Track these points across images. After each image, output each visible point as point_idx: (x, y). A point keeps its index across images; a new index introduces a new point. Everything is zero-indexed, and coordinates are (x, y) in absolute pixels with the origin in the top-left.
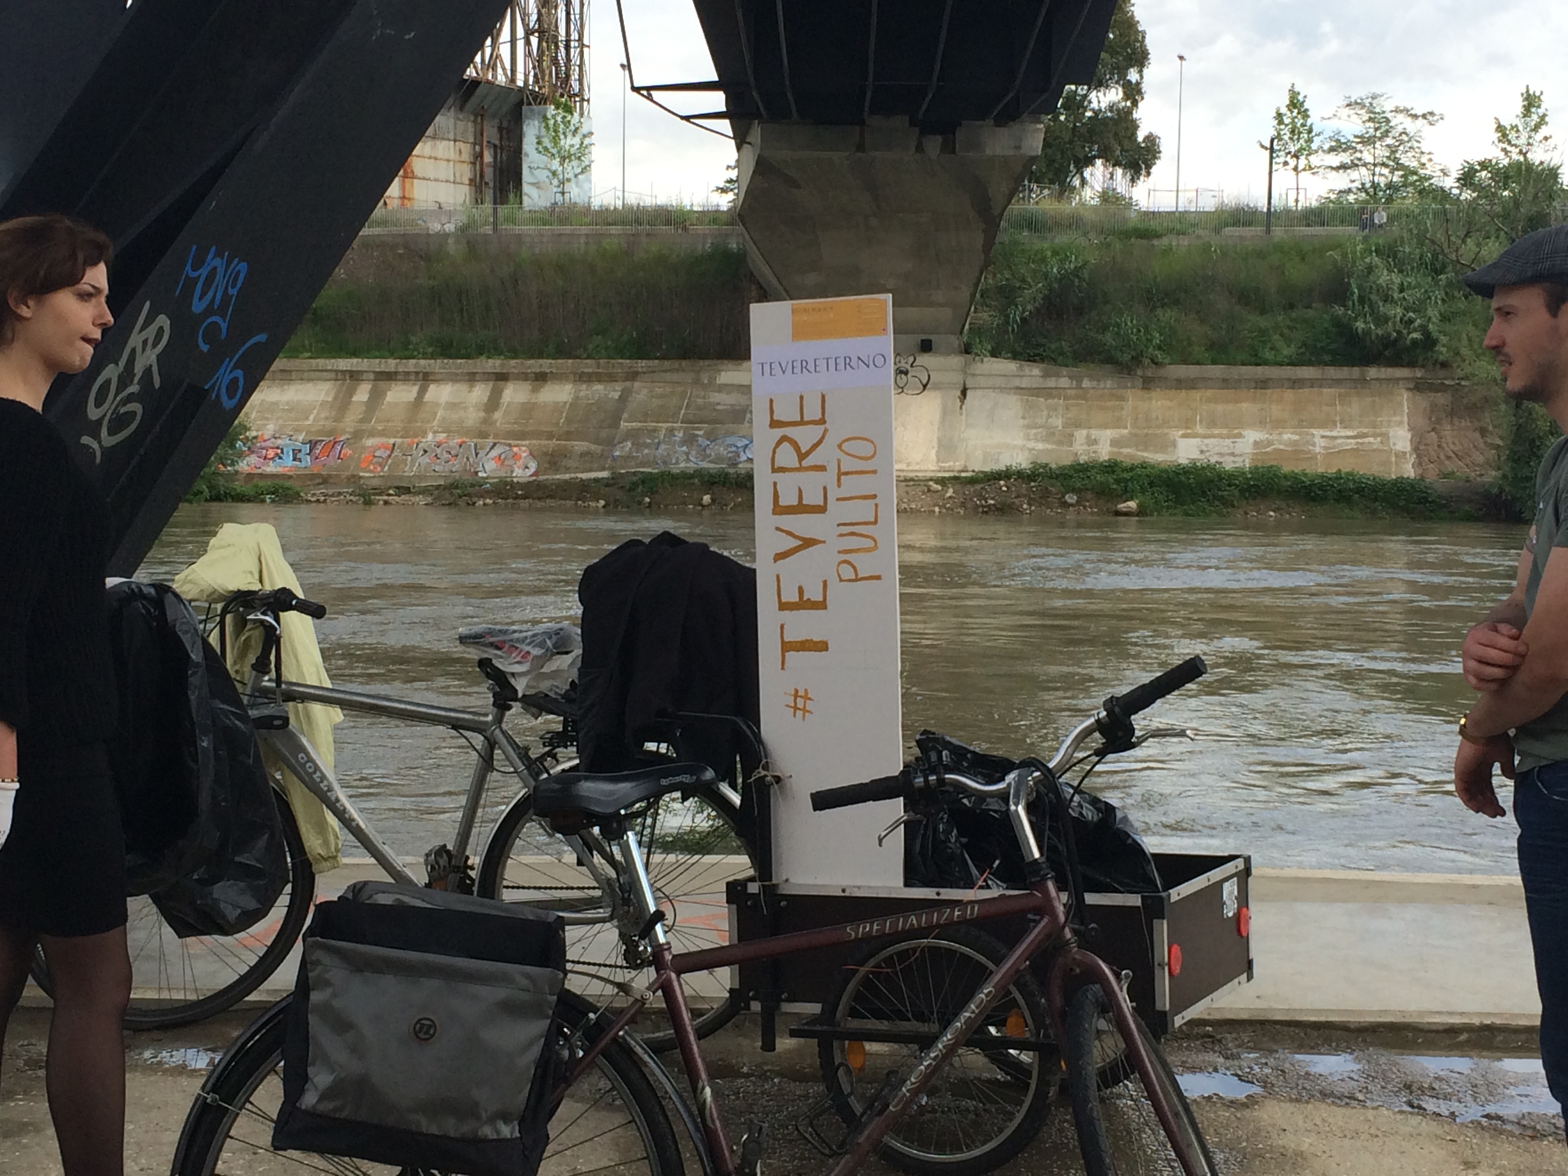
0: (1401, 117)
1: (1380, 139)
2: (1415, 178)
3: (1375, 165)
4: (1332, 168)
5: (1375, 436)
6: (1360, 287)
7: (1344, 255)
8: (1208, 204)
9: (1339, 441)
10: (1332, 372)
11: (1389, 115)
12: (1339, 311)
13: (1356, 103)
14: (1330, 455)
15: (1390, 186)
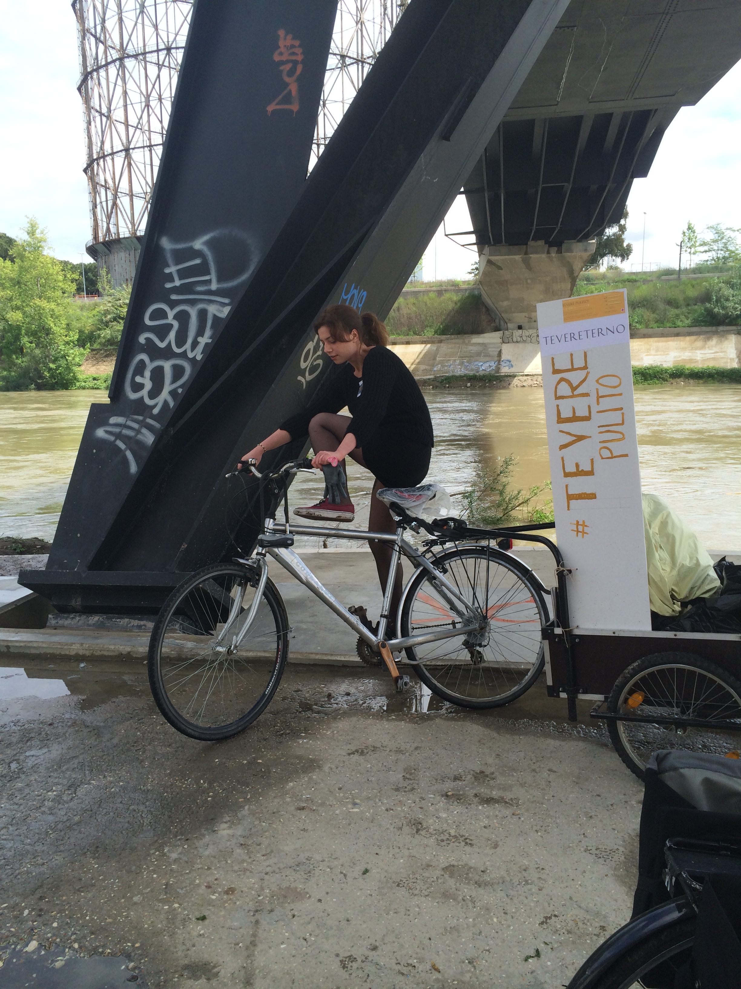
0: (728, 231)
1: (720, 240)
2: (734, 254)
3: (718, 250)
4: (701, 252)
5: (721, 352)
6: (716, 296)
7: (710, 284)
8: (654, 268)
9: (707, 355)
10: (704, 329)
11: (724, 231)
12: (708, 305)
13: (711, 227)
14: (704, 361)
15: (724, 258)
